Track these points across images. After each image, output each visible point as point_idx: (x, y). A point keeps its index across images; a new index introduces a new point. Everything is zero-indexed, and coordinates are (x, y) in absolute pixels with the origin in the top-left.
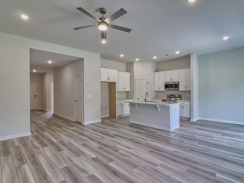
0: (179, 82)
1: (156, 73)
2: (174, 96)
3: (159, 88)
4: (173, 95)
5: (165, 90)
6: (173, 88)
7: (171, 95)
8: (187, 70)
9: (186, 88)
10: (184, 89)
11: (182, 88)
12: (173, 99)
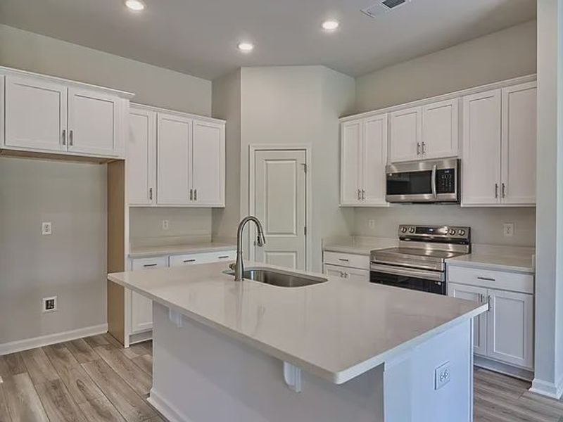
0: (459, 162)
1: (349, 124)
2: (432, 236)
3: (361, 195)
4: (425, 230)
5: (388, 205)
6: (431, 192)
7: (420, 230)
8: (506, 90)
9: (501, 190)
10: (490, 200)
11: (475, 191)
12: (429, 248)
